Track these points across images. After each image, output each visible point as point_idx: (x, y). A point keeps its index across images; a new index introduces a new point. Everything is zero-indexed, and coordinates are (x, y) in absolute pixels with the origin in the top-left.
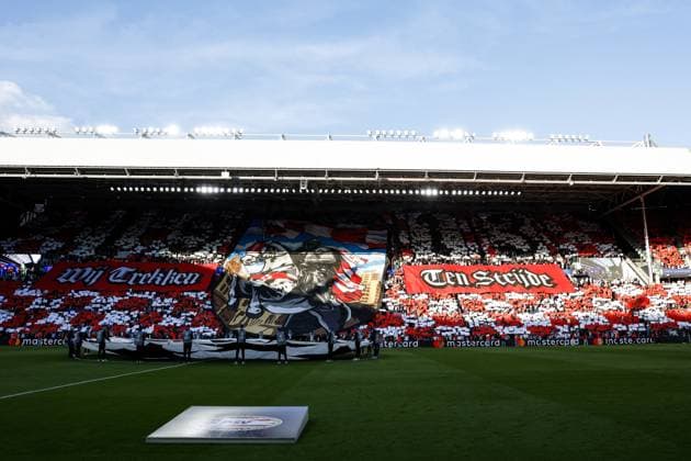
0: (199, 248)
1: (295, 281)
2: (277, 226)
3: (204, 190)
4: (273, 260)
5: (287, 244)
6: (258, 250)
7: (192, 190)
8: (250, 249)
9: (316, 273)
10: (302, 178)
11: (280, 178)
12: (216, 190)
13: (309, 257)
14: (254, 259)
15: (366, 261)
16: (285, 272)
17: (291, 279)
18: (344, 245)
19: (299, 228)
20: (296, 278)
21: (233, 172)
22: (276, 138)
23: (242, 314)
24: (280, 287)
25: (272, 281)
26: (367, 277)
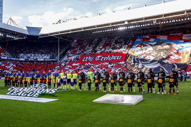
0: (121, 47)
1: (154, 56)
2: (147, 38)
3: (121, 29)
4: (146, 49)
5: (151, 43)
6: (140, 46)
7: (117, 29)
8: (137, 46)
9: (162, 53)
10: (154, 19)
11: (146, 20)
12: (124, 28)
13: (159, 47)
14: (139, 50)
15: (182, 47)
16: (150, 53)
17: (153, 56)
18: (173, 42)
19: (155, 37)
20: (154, 55)
21: (128, 21)
22: (143, 6)
23: (136, 68)
24: (149, 59)
25: (146, 56)
26: (183, 53)
